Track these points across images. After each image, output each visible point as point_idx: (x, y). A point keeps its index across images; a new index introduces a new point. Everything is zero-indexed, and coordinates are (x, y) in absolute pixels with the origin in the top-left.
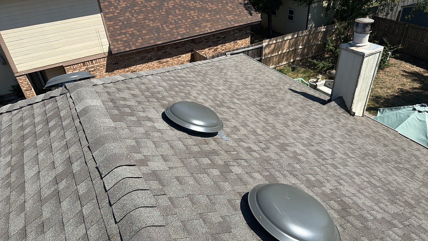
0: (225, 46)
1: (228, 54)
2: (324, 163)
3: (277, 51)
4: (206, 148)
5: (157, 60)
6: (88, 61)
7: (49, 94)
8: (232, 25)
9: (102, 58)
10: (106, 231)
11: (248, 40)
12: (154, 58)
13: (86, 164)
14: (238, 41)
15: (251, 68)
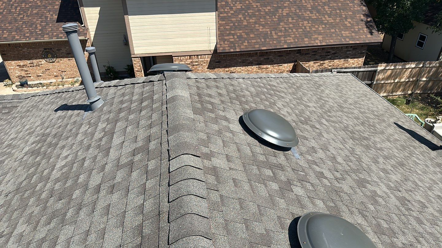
0: (333, 63)
1: (334, 71)
2: (407, 213)
3: (393, 79)
4: (273, 160)
5: (257, 65)
6: (195, 55)
7: (150, 78)
8: (346, 41)
9: (207, 55)
10: (159, 206)
11: (361, 60)
12: (255, 63)
13: (161, 144)
14: (349, 60)
15: (355, 91)
